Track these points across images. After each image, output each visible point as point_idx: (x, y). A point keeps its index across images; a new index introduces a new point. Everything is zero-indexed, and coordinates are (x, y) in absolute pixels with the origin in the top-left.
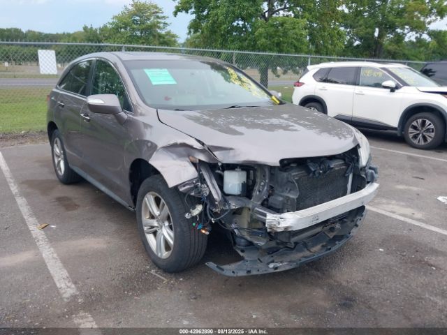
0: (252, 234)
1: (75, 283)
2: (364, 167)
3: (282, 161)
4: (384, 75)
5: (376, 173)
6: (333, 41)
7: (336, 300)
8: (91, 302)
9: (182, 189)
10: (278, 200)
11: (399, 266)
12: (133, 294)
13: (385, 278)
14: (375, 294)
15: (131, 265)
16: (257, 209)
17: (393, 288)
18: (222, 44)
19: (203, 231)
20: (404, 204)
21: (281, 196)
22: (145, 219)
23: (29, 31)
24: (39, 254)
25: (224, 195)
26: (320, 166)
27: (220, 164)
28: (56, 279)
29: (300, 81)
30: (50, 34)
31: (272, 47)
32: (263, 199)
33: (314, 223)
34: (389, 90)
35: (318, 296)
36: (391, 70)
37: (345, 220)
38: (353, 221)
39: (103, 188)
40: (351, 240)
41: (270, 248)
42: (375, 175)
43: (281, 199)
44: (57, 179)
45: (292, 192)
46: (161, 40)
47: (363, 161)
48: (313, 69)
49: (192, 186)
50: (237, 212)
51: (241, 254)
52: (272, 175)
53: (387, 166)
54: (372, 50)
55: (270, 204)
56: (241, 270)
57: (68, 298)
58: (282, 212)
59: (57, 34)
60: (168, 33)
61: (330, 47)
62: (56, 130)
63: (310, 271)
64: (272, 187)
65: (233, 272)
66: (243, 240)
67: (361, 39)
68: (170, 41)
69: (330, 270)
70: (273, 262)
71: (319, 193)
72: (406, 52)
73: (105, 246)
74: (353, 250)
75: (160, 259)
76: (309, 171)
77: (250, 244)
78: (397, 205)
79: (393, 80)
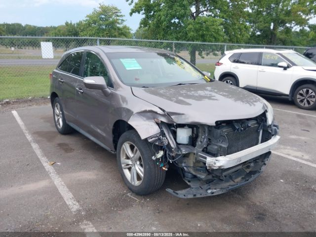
0: (196, 170)
1: (78, 202)
2: (270, 125)
3: (217, 122)
4: (279, 58)
5: (278, 129)
6: (241, 32)
7: (253, 214)
8: (90, 215)
9: (150, 140)
10: (214, 148)
11: (294, 192)
12: (117, 209)
13: (286, 200)
14: (279, 211)
15: (114, 190)
16: (199, 154)
17: (291, 207)
18: (163, 35)
19: (164, 168)
20: (296, 149)
21: (216, 145)
22: (123, 159)
23: (27, 25)
24: (52, 182)
25: (178, 144)
26: (241, 125)
27: (175, 124)
28: (65, 199)
29: (220, 62)
30: (41, 27)
31: (198, 38)
32: (203, 147)
33: (238, 163)
34: (283, 69)
35: (240, 212)
36: (283, 54)
37: (258, 161)
38: (263, 161)
39: (92, 138)
40: (262, 175)
41: (208, 180)
42: (278, 130)
43: (216, 147)
44: (57, 131)
45: (223, 143)
46: (120, 31)
47: (270, 121)
48: (229, 53)
49: (157, 138)
50: (186, 156)
51: (189, 183)
52: (210, 131)
53: (282, 122)
54: (268, 39)
55: (208, 150)
56: (190, 194)
57: (75, 212)
58: (217, 157)
59: (47, 27)
60: (125, 27)
61: (239, 36)
62: (57, 98)
63: (234, 195)
64: (209, 139)
65: (184, 195)
66: (190, 174)
67: (261, 31)
68: (126, 32)
69: (248, 194)
70: (210, 189)
71: (240, 143)
72: (293, 39)
73: (95, 177)
74: (262, 181)
75: (133, 186)
76: (234, 129)
77: (195, 177)
78: (291, 150)
79: (285, 61)
